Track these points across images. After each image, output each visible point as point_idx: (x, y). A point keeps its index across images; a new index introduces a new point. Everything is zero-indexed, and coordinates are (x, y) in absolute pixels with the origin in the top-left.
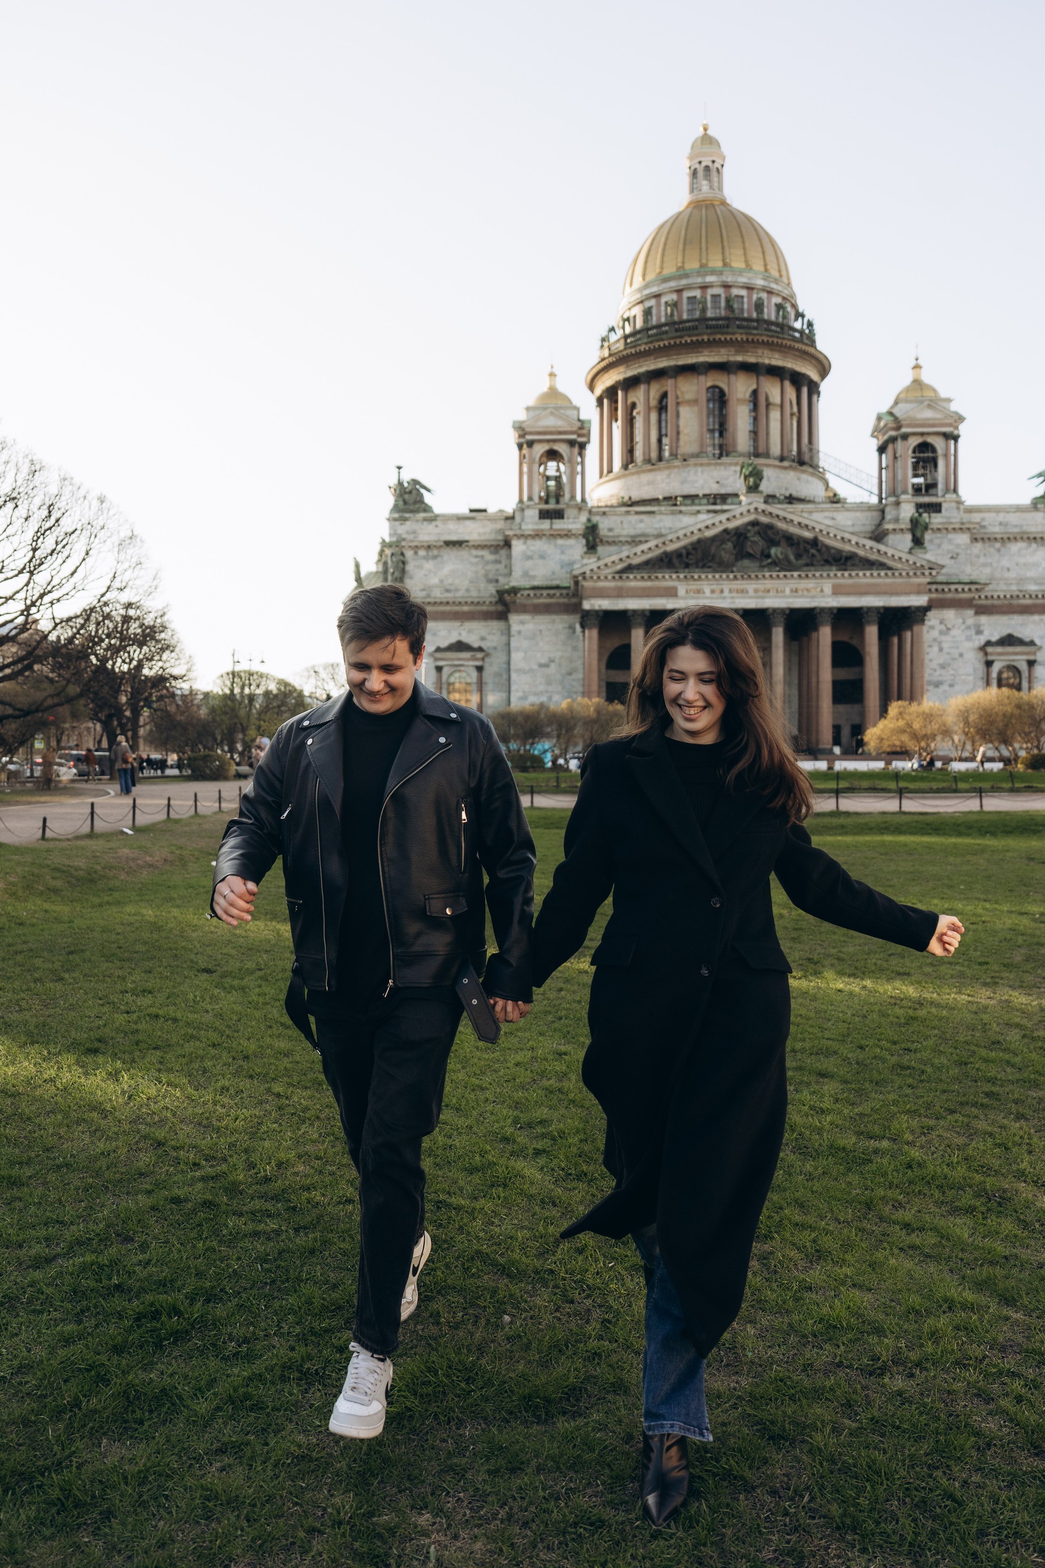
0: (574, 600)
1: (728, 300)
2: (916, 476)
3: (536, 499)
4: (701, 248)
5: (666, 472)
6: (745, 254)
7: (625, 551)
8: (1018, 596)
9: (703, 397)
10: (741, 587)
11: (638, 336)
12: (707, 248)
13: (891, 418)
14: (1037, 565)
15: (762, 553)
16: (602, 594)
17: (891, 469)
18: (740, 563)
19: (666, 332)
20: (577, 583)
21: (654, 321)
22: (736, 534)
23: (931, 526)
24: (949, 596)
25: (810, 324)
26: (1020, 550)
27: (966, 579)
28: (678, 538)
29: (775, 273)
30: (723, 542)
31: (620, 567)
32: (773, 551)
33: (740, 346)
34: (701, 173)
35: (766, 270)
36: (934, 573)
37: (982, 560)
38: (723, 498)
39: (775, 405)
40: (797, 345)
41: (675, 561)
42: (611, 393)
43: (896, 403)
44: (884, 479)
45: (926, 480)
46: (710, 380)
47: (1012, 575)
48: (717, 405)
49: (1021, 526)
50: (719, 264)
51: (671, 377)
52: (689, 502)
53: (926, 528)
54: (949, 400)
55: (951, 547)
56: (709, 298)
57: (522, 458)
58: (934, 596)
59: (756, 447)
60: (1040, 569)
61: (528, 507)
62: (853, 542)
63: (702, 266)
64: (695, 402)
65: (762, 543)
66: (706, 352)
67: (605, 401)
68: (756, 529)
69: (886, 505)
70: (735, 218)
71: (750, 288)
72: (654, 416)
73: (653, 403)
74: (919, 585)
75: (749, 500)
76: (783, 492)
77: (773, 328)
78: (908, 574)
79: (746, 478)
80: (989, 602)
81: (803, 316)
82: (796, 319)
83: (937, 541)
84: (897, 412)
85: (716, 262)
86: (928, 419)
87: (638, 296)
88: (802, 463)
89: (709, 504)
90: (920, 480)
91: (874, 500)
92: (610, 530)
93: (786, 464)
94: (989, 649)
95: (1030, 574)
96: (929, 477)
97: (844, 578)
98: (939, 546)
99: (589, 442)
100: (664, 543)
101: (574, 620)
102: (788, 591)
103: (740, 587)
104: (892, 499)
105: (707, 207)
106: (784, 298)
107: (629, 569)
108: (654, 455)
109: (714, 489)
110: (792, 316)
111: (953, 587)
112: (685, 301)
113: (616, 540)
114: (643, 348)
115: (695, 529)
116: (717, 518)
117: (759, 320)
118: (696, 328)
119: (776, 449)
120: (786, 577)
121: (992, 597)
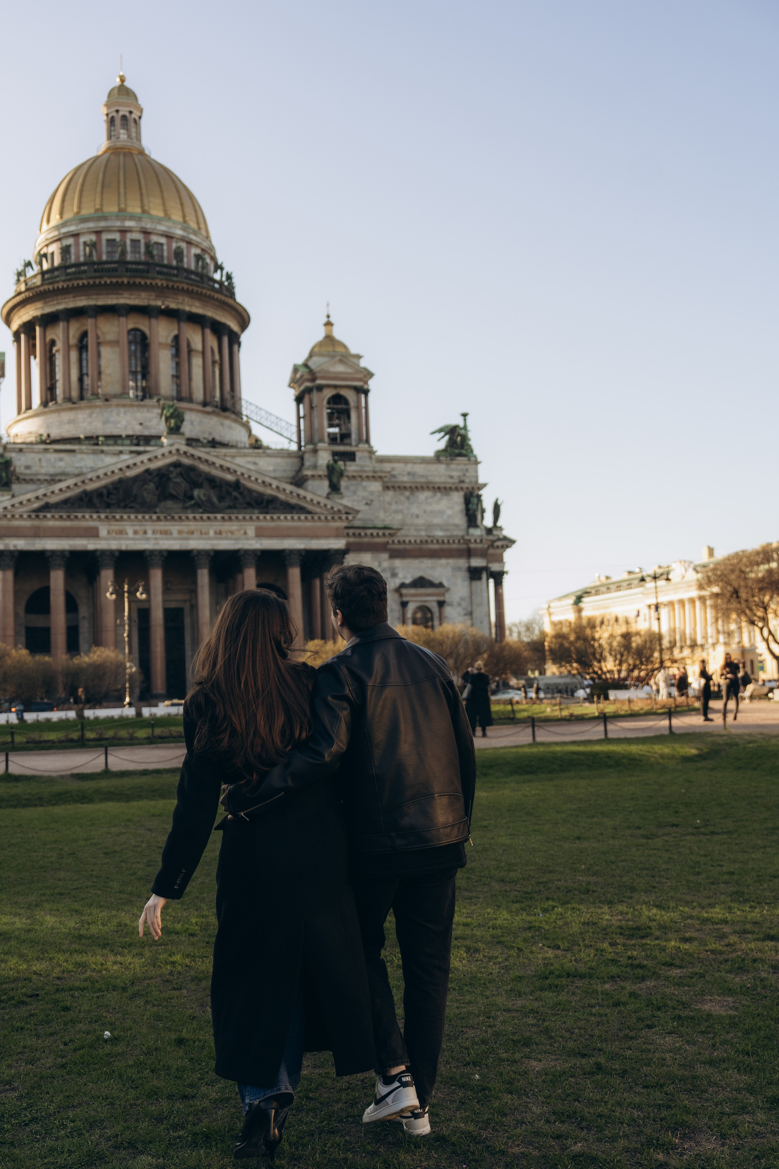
1: (148, 246)
2: (331, 426)
4: (119, 194)
5: (88, 411)
6: (164, 204)
7: (43, 490)
8: (427, 541)
9: (124, 339)
10: (166, 528)
11: (56, 273)
12: (125, 194)
13: (305, 370)
14: (442, 512)
15: (185, 495)
16: (17, 533)
17: (308, 418)
18: (162, 505)
19: (85, 272)
21: (73, 259)
22: (158, 475)
23: (346, 474)
24: (366, 540)
25: (229, 277)
26: (427, 498)
27: (380, 524)
28: (98, 477)
29: (193, 225)
30: (145, 482)
31: (36, 505)
32: (196, 493)
33: (162, 291)
34: (118, 122)
35: (185, 221)
36: (350, 517)
37: (394, 507)
38: (147, 440)
39: (197, 351)
40: (216, 296)
41: (96, 500)
42: (28, 328)
43: (311, 356)
44: (302, 427)
45: (340, 430)
46: (131, 323)
47: (420, 521)
48: (139, 348)
49: (427, 476)
50: (138, 210)
51: (91, 317)
52: (111, 442)
53: (341, 474)
54: (359, 357)
55: (366, 494)
56: (128, 242)
58: (352, 540)
59: (179, 392)
60: (445, 517)
62: (274, 486)
63: (120, 210)
64: (115, 343)
65: (184, 485)
66: (126, 295)
67: (23, 336)
68: (179, 470)
69: (305, 452)
70: (153, 168)
71: (169, 237)
72: (74, 355)
73: (73, 341)
74: (337, 529)
75: (171, 442)
76: (206, 436)
77: (193, 277)
78: (326, 518)
79: (167, 419)
80: (402, 547)
81: (222, 268)
82: (216, 271)
83: (352, 488)
84: (311, 364)
85: (135, 209)
86: (341, 373)
87: (55, 234)
88: (224, 409)
89: (132, 444)
90: (336, 430)
91: (294, 447)
92: (28, 467)
93: (209, 409)
94: (404, 591)
95: (436, 521)
96: (343, 427)
97: (267, 521)
98: (355, 492)
99: (3, 375)
100: (83, 482)
102: (212, 533)
103: (162, 528)
104: (310, 447)
105: (125, 155)
106: (203, 250)
107: (47, 507)
108: (75, 393)
109: (137, 430)
110: (212, 267)
111: (369, 532)
112: (104, 243)
113: (35, 478)
114: (60, 285)
115: (116, 469)
116: (138, 459)
117: (179, 268)
118: (115, 270)
119: (198, 394)
120: (209, 519)
121: (403, 542)
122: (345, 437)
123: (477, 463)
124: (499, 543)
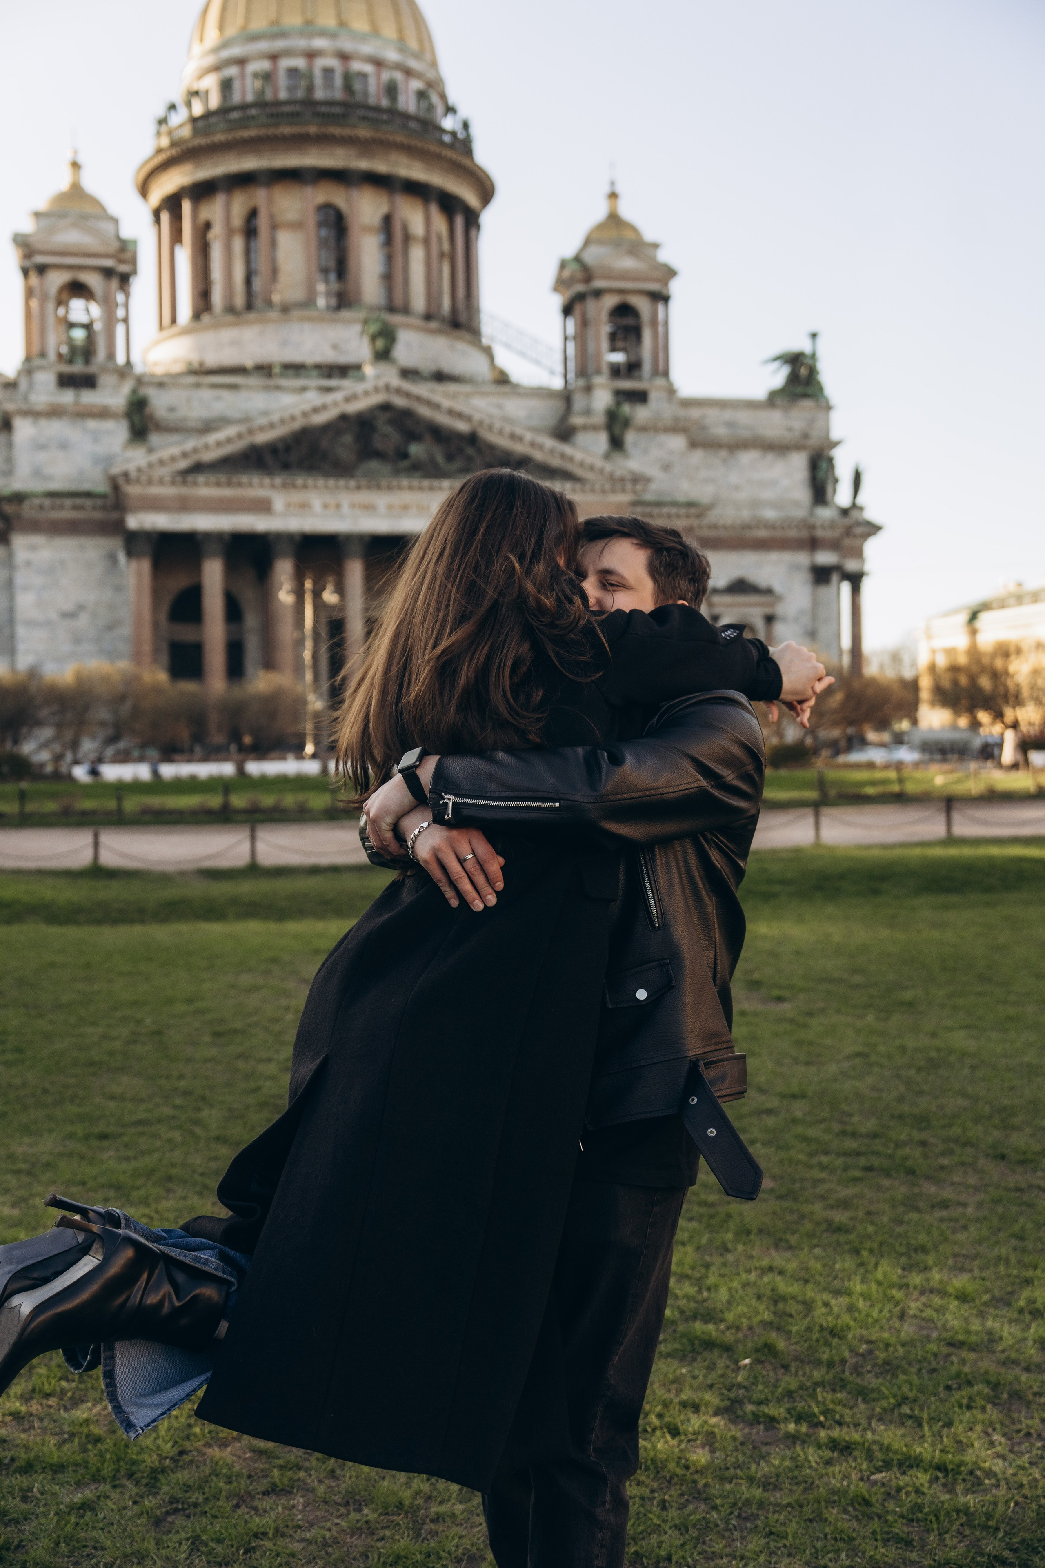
0: (115, 515)
1: (348, 77)
2: (613, 349)
3: (52, 355)
5: (258, 328)
6: (370, 12)
7: (190, 444)
8: (750, 526)
9: (311, 220)
10: (367, 500)
11: (213, 120)
13: (577, 266)
14: (774, 483)
15: (396, 451)
16: (155, 505)
17: (579, 338)
18: (364, 465)
19: (253, 118)
20: (116, 488)
21: (236, 98)
22: (358, 422)
25: (466, 126)
26: (752, 461)
27: (681, 498)
28: (272, 425)
29: (414, 46)
30: (339, 433)
31: (183, 464)
32: (413, 449)
33: (366, 146)
35: (401, 39)
36: (639, 487)
37: (703, 473)
38: (342, 370)
39: (417, 238)
40: (447, 154)
41: (269, 459)
42: (172, 203)
43: (586, 244)
44: (570, 353)
45: (626, 356)
46: (322, 194)
47: (743, 496)
48: (332, 233)
49: (753, 428)
50: (332, 21)
51: (263, 186)
52: (291, 373)
53: (626, 423)
54: (656, 246)
55: (661, 454)
56: (318, 72)
57: (29, 293)
59: (389, 299)
60: (779, 489)
61: (40, 368)
62: (526, 440)
63: (306, 22)
64: (297, 226)
65: (396, 437)
66: (313, 152)
67: (165, 217)
68: (389, 415)
69: (573, 391)
71: (378, 63)
72: (238, 244)
73: (238, 221)
74: (620, 505)
75: (377, 373)
76: (429, 365)
77: (412, 124)
78: (603, 489)
79: (373, 338)
80: (712, 533)
81: (454, 111)
82: (445, 116)
83: (642, 445)
84: (585, 257)
85: (328, 20)
86: (630, 270)
87: (211, 60)
88: (456, 325)
89: (320, 377)
90: (618, 357)
91: (557, 383)
92: (172, 409)
93: (434, 325)
94: (714, 600)
95: (767, 494)
96: (631, 353)
98: (645, 451)
99: (134, 272)
100: (251, 432)
101: (116, 544)
103: (364, 500)
104: (581, 383)
106: (427, 83)
107: (198, 468)
108: (239, 300)
109: (329, 356)
110: (440, 110)
111: (665, 510)
112: (282, 72)
113: (179, 424)
114: (219, 137)
115: (297, 412)
116: (329, 398)
117: (393, 112)
118: (298, 114)
119: (419, 303)
120: (431, 488)
121: (715, 526)
122: (632, 368)
123: (828, 408)
124: (859, 530)
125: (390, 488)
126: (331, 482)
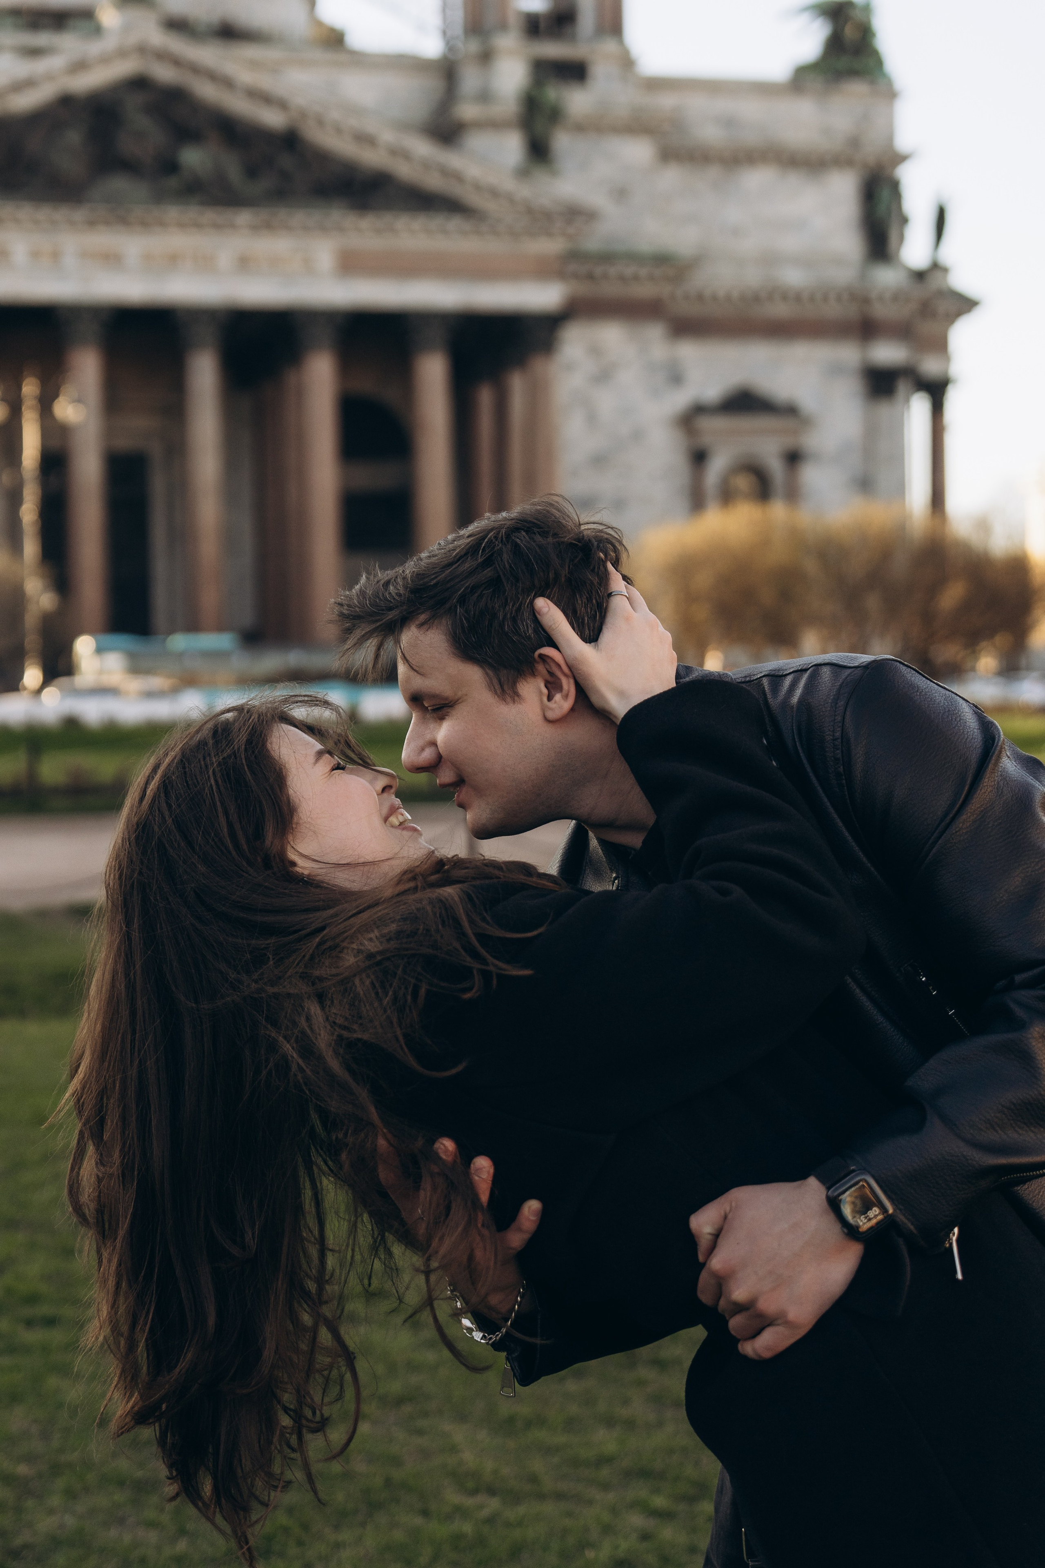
8: (758, 296)
10: (106, 245)
14: (801, 223)
15: (158, 160)
18: (100, 183)
22: (92, 108)
24: (608, 289)
26: (762, 186)
27: (643, 249)
30: (59, 127)
32: (186, 156)
36: (576, 228)
37: (681, 205)
38: (57, 19)
47: (747, 245)
49: (764, 128)
53: (554, 117)
55: (613, 170)
58: (576, 287)
62: (383, 143)
65: (156, 136)
68: (145, 97)
69: (460, 60)
74: (542, 257)
75: (124, 22)
76: (209, 12)
78: (511, 229)
80: (696, 309)
83: (580, 153)
89: (18, 29)
94: (700, 423)
95: (789, 243)
97: (364, 232)
98: (587, 165)
102: (223, 262)
103: (102, 245)
111: (614, 269)
116: (39, 67)
120: (217, 227)
121: (700, 297)
122: (562, 21)
123: (892, 95)
124: (940, 306)
125: (145, 225)
126: (44, 213)
